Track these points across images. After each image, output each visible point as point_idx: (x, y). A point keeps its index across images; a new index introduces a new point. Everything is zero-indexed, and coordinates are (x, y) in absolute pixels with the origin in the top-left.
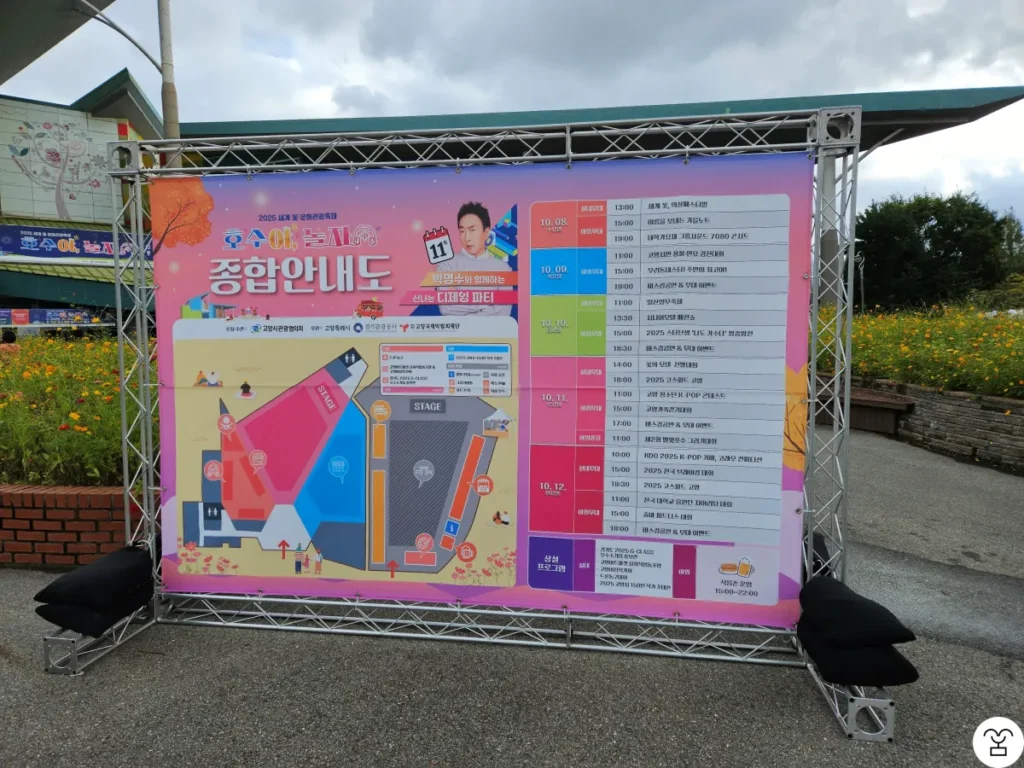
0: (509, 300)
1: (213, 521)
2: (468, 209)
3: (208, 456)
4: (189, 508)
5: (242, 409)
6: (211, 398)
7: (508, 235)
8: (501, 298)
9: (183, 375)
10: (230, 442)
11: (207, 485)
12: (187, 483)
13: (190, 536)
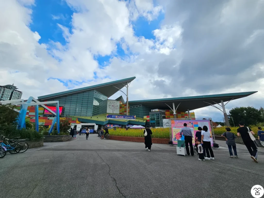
0: (193, 127)
1: (175, 139)
2: (190, 122)
3: (175, 136)
4: (174, 139)
5: (177, 133)
6: (175, 132)
7: (192, 124)
8: (192, 127)
9: (173, 131)
10: (176, 135)
11: (175, 137)
12: (174, 137)
13: (174, 140)
